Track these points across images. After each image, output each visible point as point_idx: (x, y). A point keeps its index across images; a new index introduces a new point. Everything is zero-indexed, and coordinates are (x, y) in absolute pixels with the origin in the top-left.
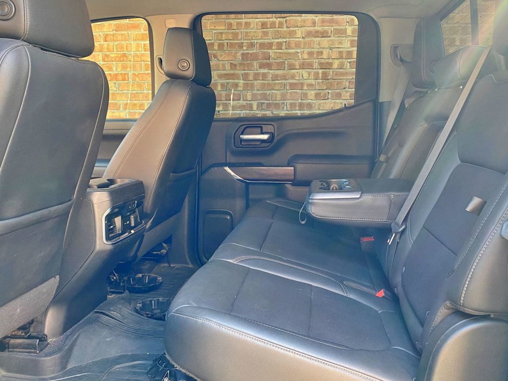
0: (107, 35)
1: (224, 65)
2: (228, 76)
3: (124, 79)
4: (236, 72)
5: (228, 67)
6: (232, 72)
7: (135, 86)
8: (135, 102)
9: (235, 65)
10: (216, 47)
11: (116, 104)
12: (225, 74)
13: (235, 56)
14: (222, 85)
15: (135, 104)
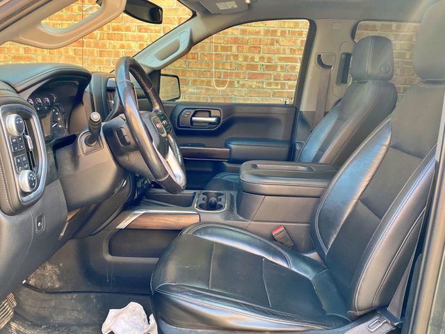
0: (181, 18)
1: (284, 50)
2: (287, 59)
3: (194, 58)
4: (295, 56)
5: (288, 51)
6: (291, 56)
7: (204, 65)
8: (203, 79)
9: (295, 50)
10: (279, 34)
11: (185, 80)
12: (285, 58)
13: (295, 43)
14: (282, 67)
15: (202, 81)
